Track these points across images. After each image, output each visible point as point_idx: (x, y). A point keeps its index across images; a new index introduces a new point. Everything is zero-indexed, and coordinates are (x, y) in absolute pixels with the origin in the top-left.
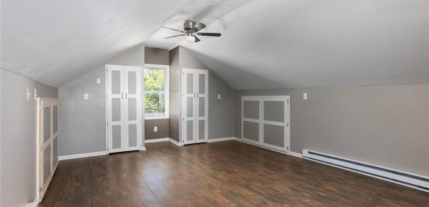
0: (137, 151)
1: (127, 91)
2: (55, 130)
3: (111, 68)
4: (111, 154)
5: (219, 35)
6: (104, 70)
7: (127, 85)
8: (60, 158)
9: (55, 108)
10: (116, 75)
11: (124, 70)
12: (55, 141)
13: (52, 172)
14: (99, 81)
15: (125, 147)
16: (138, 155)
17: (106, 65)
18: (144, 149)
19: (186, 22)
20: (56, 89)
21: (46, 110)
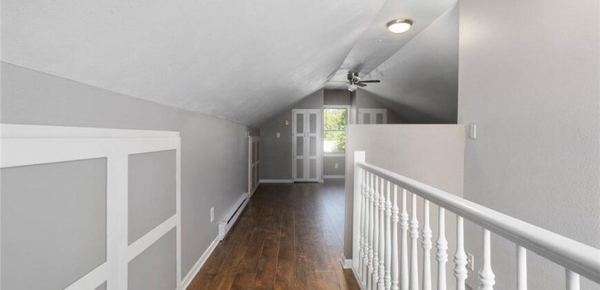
0: (316, 182)
1: (309, 130)
2: (258, 159)
3: (296, 112)
4: (296, 182)
5: (379, 81)
6: (291, 113)
7: (309, 126)
8: (261, 181)
9: (258, 143)
10: (300, 117)
11: (306, 113)
12: (258, 165)
13: (256, 187)
14: (287, 123)
15: (306, 178)
16: (317, 185)
17: (293, 110)
18: (322, 181)
19: (349, 72)
20: (259, 130)
21: (253, 144)
